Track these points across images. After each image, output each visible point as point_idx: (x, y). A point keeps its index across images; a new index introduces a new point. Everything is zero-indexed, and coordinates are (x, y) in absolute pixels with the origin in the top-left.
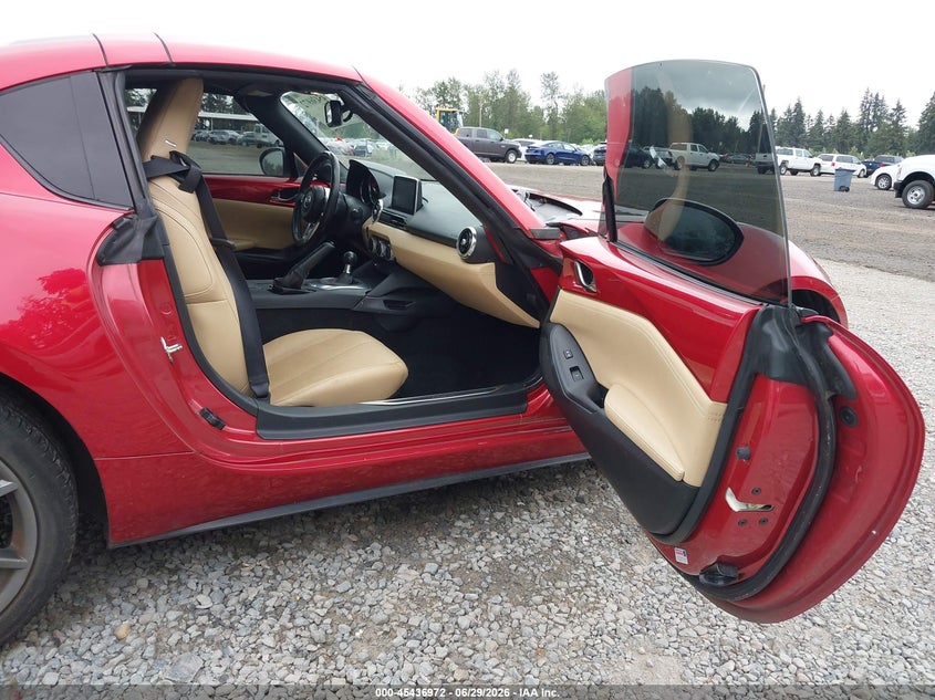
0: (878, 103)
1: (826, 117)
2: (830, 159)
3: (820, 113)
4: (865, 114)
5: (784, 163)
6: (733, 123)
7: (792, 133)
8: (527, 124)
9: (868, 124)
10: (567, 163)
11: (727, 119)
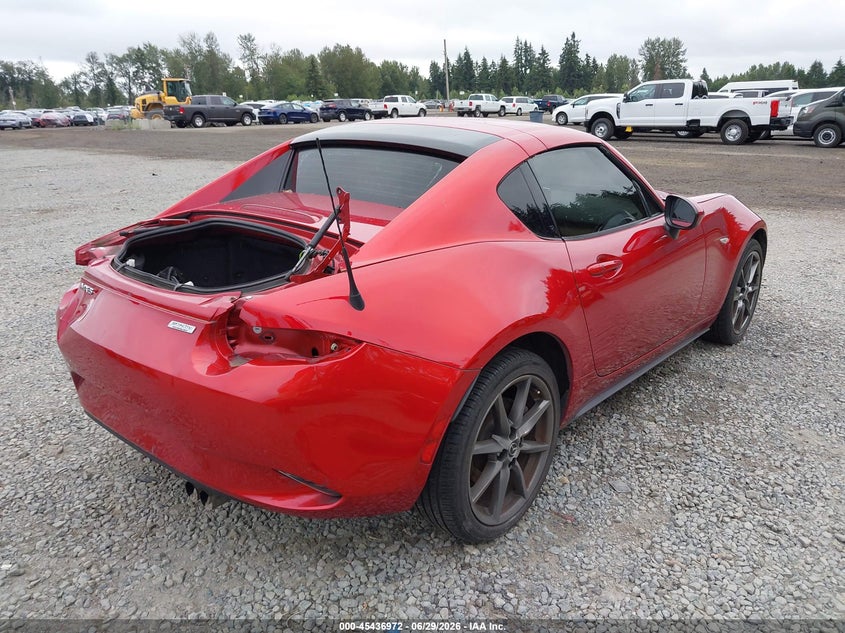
0: (527, 49)
1: (489, 63)
2: (511, 101)
3: (484, 60)
4: (518, 59)
5: (478, 107)
6: (415, 73)
7: (466, 78)
8: (233, 85)
9: (522, 67)
10: (297, 122)
11: (410, 70)
